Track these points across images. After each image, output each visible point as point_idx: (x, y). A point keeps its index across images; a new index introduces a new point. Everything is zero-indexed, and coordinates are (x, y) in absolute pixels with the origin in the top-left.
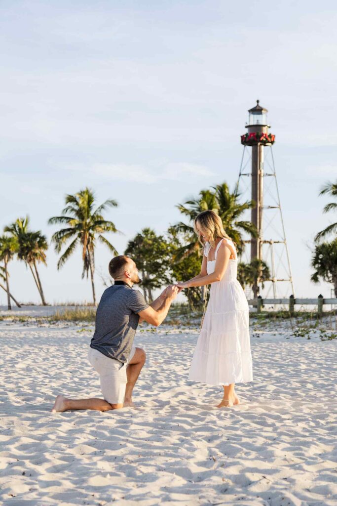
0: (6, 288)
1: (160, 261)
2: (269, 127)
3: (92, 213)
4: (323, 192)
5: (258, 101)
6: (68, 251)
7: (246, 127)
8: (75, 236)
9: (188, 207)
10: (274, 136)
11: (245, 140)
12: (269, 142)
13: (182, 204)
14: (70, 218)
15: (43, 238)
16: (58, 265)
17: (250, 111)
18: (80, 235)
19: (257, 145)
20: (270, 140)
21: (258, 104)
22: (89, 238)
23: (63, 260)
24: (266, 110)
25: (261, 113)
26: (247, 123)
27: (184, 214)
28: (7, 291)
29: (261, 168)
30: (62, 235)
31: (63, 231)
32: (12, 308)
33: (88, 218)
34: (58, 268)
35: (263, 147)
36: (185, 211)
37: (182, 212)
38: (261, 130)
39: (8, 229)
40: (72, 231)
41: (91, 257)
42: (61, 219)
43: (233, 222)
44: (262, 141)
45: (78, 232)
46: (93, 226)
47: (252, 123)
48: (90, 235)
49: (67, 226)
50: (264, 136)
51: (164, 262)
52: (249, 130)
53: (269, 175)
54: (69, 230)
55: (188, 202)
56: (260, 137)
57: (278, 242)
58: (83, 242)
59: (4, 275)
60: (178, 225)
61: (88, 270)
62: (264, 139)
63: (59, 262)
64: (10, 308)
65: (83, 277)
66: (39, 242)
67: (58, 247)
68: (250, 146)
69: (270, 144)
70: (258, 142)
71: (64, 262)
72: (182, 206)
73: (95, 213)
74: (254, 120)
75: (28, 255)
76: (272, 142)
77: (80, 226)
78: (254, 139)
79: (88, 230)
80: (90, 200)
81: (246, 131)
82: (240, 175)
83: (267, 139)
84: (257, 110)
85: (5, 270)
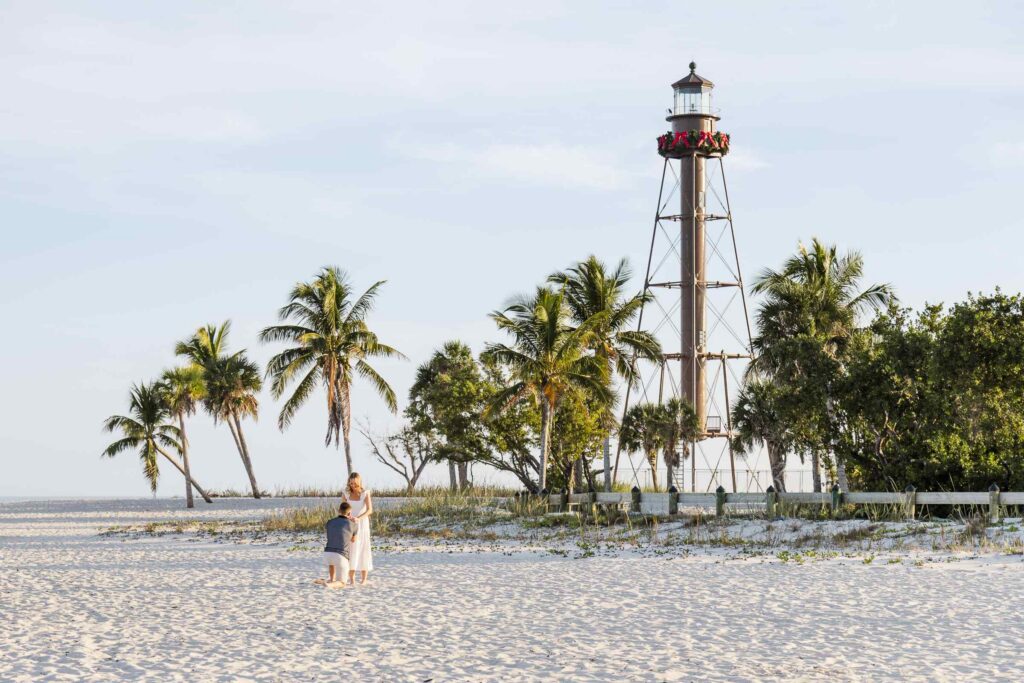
0: (182, 467)
2: (717, 119)
3: (343, 318)
5: (692, 66)
6: (300, 393)
7: (669, 119)
8: (314, 363)
9: (511, 315)
10: (728, 137)
11: (668, 147)
12: (715, 150)
13: (501, 312)
14: (302, 329)
15: (251, 369)
16: (281, 419)
17: (674, 86)
18: (321, 362)
19: (691, 156)
20: (718, 145)
21: (692, 72)
22: (339, 367)
23: (290, 409)
24: (710, 85)
25: (700, 91)
26: (670, 111)
27: (505, 331)
28: (186, 473)
29: (701, 204)
30: (287, 362)
31: (290, 354)
32: (195, 503)
33: (337, 328)
34: (281, 426)
35: (703, 160)
36: (506, 323)
37: (502, 327)
38: (699, 126)
39: (183, 349)
40: (304, 354)
41: (344, 403)
42: (284, 330)
43: (612, 335)
44: (700, 149)
45: (318, 355)
46: (346, 344)
47: (680, 111)
48: (341, 361)
49: (295, 346)
50: (706, 137)
52: (675, 126)
53: (718, 218)
54: (299, 351)
55: (512, 308)
56: (698, 142)
57: (738, 356)
58: (327, 374)
59: (180, 442)
60: (496, 350)
61: (338, 428)
62: (706, 145)
63: (282, 414)
64: (190, 505)
65: (328, 442)
66: (243, 377)
67: (279, 385)
68: (678, 158)
69: (719, 154)
70: (692, 150)
71: (293, 415)
72: (501, 315)
73: (349, 319)
74: (685, 104)
75: (223, 404)
76: (723, 151)
77: (318, 344)
78: (684, 145)
79: (338, 351)
80: (340, 295)
81: (669, 127)
82: (658, 218)
83: (711, 144)
84: (691, 84)
85: (180, 433)
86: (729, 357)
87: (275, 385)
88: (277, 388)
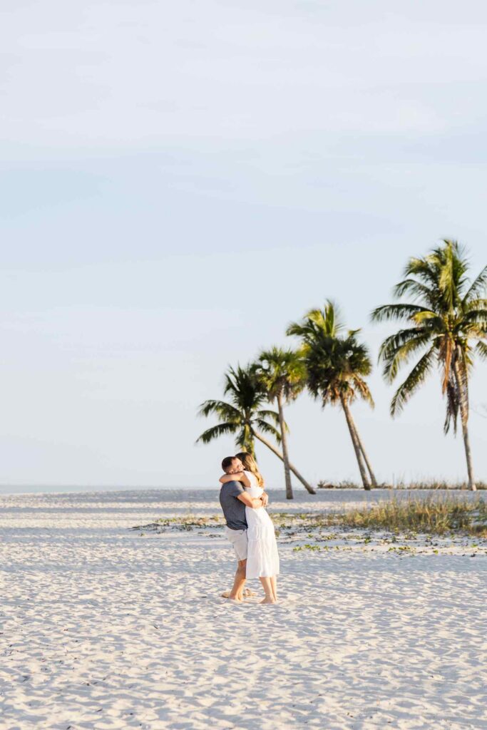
0: (281, 454)
3: (461, 296)
6: (414, 377)
8: (429, 344)
14: (417, 307)
15: (360, 351)
16: (393, 405)
18: (438, 343)
22: (457, 349)
23: (403, 395)
28: (285, 459)
30: (401, 343)
31: (404, 334)
32: (294, 495)
33: (455, 305)
34: (393, 412)
39: (296, 330)
40: (419, 335)
41: (463, 389)
42: (398, 309)
45: (434, 336)
46: (464, 324)
48: (458, 342)
49: (411, 325)
54: (414, 331)
58: (443, 356)
59: (278, 429)
61: (456, 415)
63: (395, 400)
64: (290, 496)
65: (447, 430)
66: (351, 359)
67: (392, 368)
71: (406, 400)
73: (467, 296)
75: (329, 387)
77: (436, 324)
79: (455, 332)
80: (457, 270)
85: (279, 418)
87: (388, 368)
88: (390, 371)
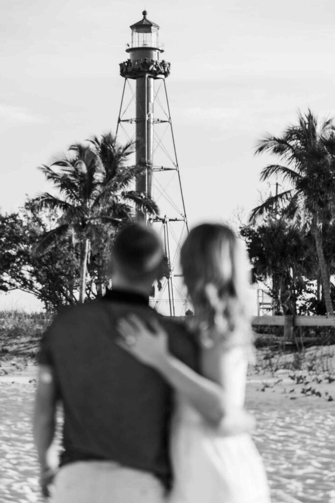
1: (13, 252)
2: (162, 51)
4: (261, 149)
5: (144, 13)
7: (128, 51)
9: (57, 169)
10: (169, 64)
11: (127, 71)
12: (161, 73)
13: (48, 166)
17: (132, 27)
19: (144, 77)
20: (162, 70)
21: (145, 18)
24: (158, 27)
25: (150, 32)
26: (128, 45)
27: (52, 182)
29: (150, 112)
35: (152, 80)
36: (53, 176)
37: (49, 178)
38: (150, 55)
43: (119, 193)
44: (151, 72)
47: (135, 45)
50: (155, 64)
51: (20, 253)
52: (133, 56)
53: (162, 122)
55: (57, 163)
56: (149, 66)
57: (176, 220)
60: (42, 198)
62: (155, 69)
68: (134, 78)
69: (163, 76)
70: (145, 73)
72: (49, 169)
74: (140, 40)
76: (166, 74)
78: (139, 69)
81: (128, 56)
82: (119, 121)
83: (158, 69)
84: (143, 26)
86: (170, 220)
